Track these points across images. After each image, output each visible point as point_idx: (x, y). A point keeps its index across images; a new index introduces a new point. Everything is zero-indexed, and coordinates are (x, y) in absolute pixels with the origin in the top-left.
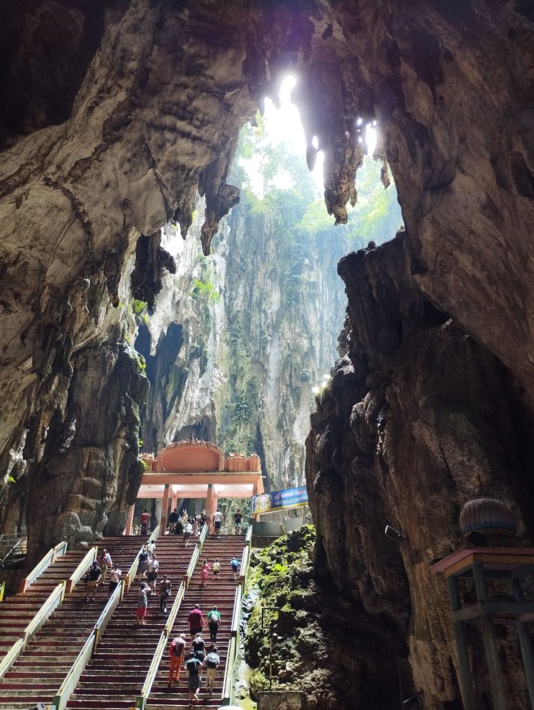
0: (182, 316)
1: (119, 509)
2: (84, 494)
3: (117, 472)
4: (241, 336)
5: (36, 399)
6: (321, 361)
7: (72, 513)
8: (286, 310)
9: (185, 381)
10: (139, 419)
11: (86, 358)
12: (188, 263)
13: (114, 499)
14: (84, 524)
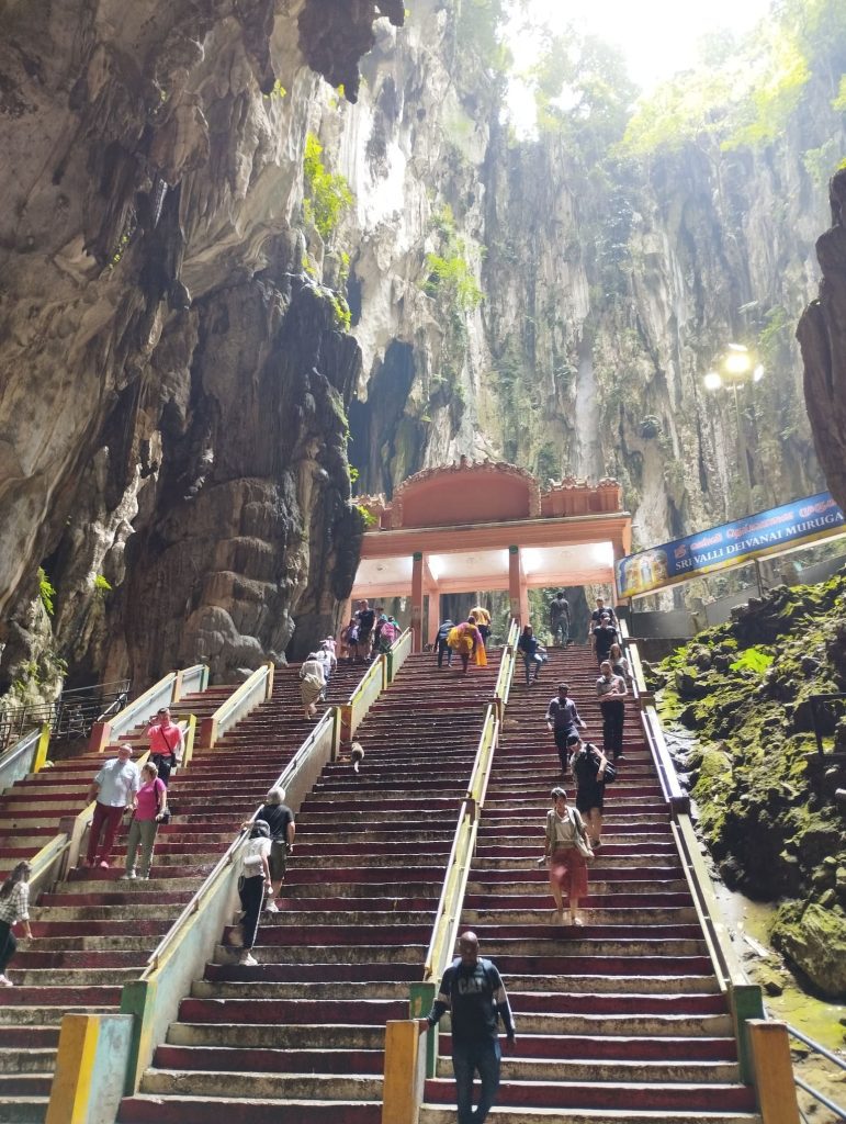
0: (411, 325)
1: (317, 609)
2: (238, 570)
3: (307, 527)
4: (520, 375)
5: (116, 362)
6: (679, 397)
7: (215, 608)
8: (603, 311)
9: (425, 451)
10: (345, 421)
11: (224, 308)
12: (415, 228)
13: (306, 583)
14: (242, 632)
